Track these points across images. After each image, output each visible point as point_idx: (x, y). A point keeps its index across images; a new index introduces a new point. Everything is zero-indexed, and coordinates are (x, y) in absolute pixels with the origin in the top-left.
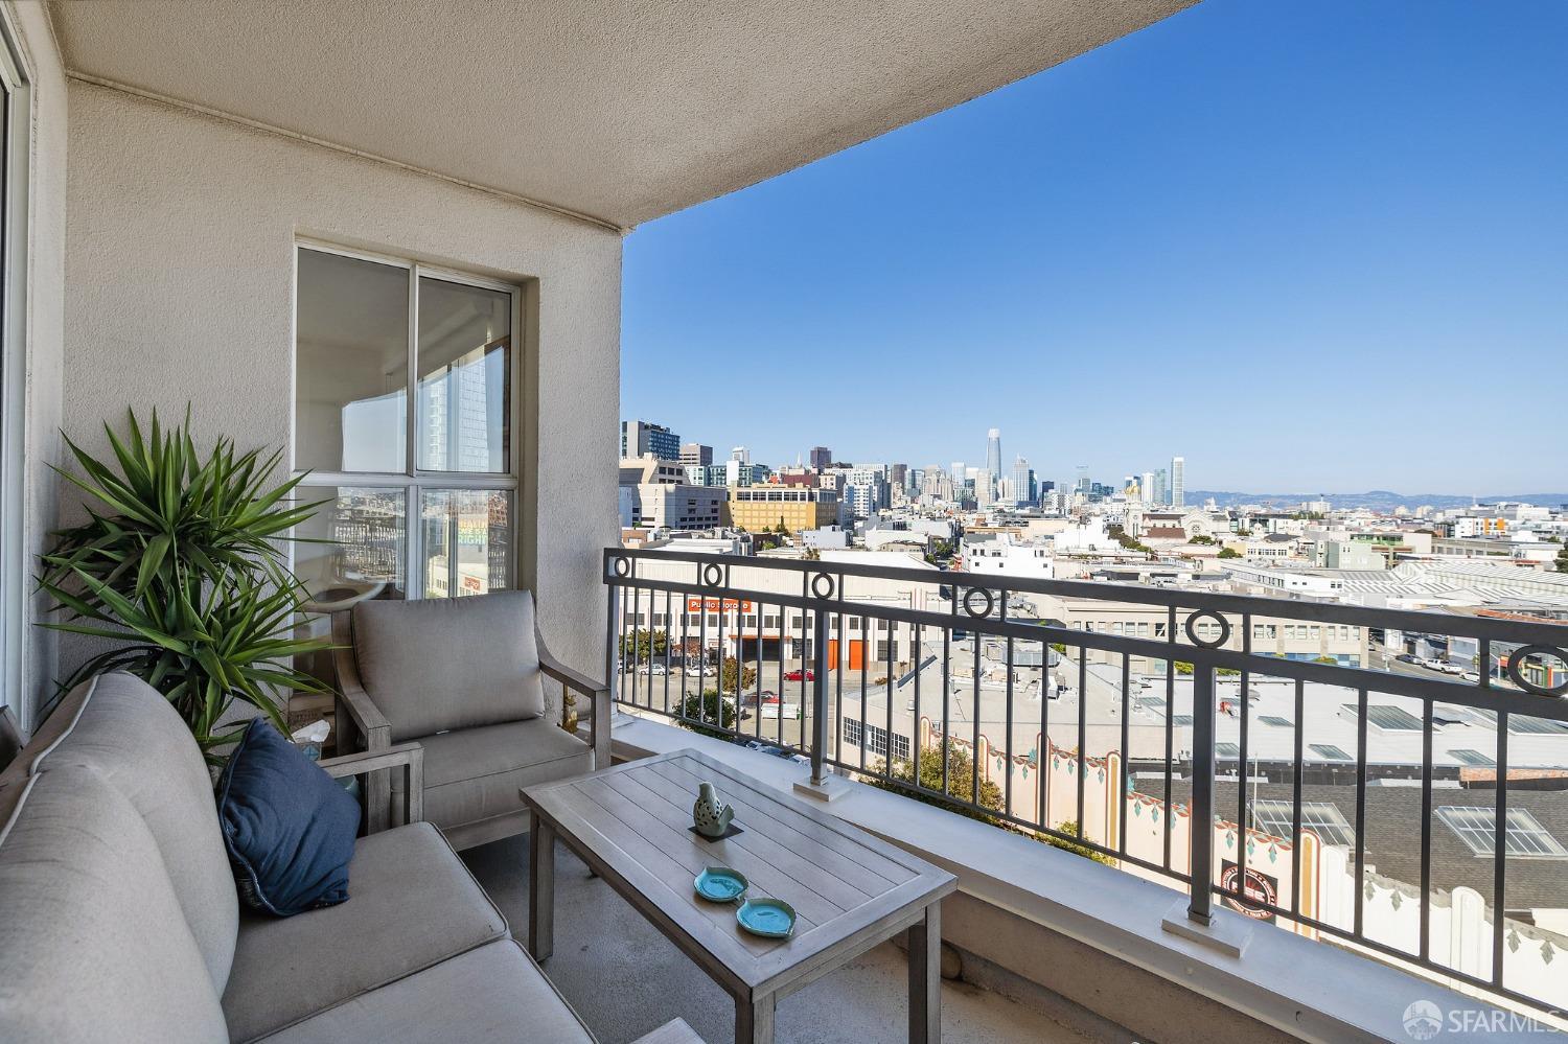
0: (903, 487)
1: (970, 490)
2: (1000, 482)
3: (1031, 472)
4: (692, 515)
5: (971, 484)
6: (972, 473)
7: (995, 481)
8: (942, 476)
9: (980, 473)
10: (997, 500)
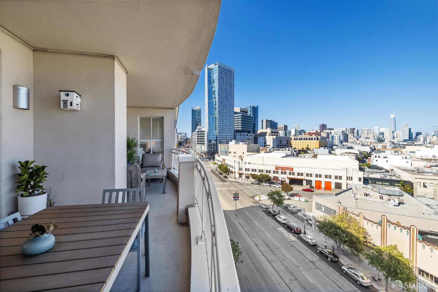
0: (354, 135)
1: (382, 136)
2: (395, 133)
3: (410, 129)
4: (281, 144)
5: (383, 134)
6: (382, 130)
7: (393, 132)
8: (370, 131)
9: (386, 130)
10: (394, 139)
